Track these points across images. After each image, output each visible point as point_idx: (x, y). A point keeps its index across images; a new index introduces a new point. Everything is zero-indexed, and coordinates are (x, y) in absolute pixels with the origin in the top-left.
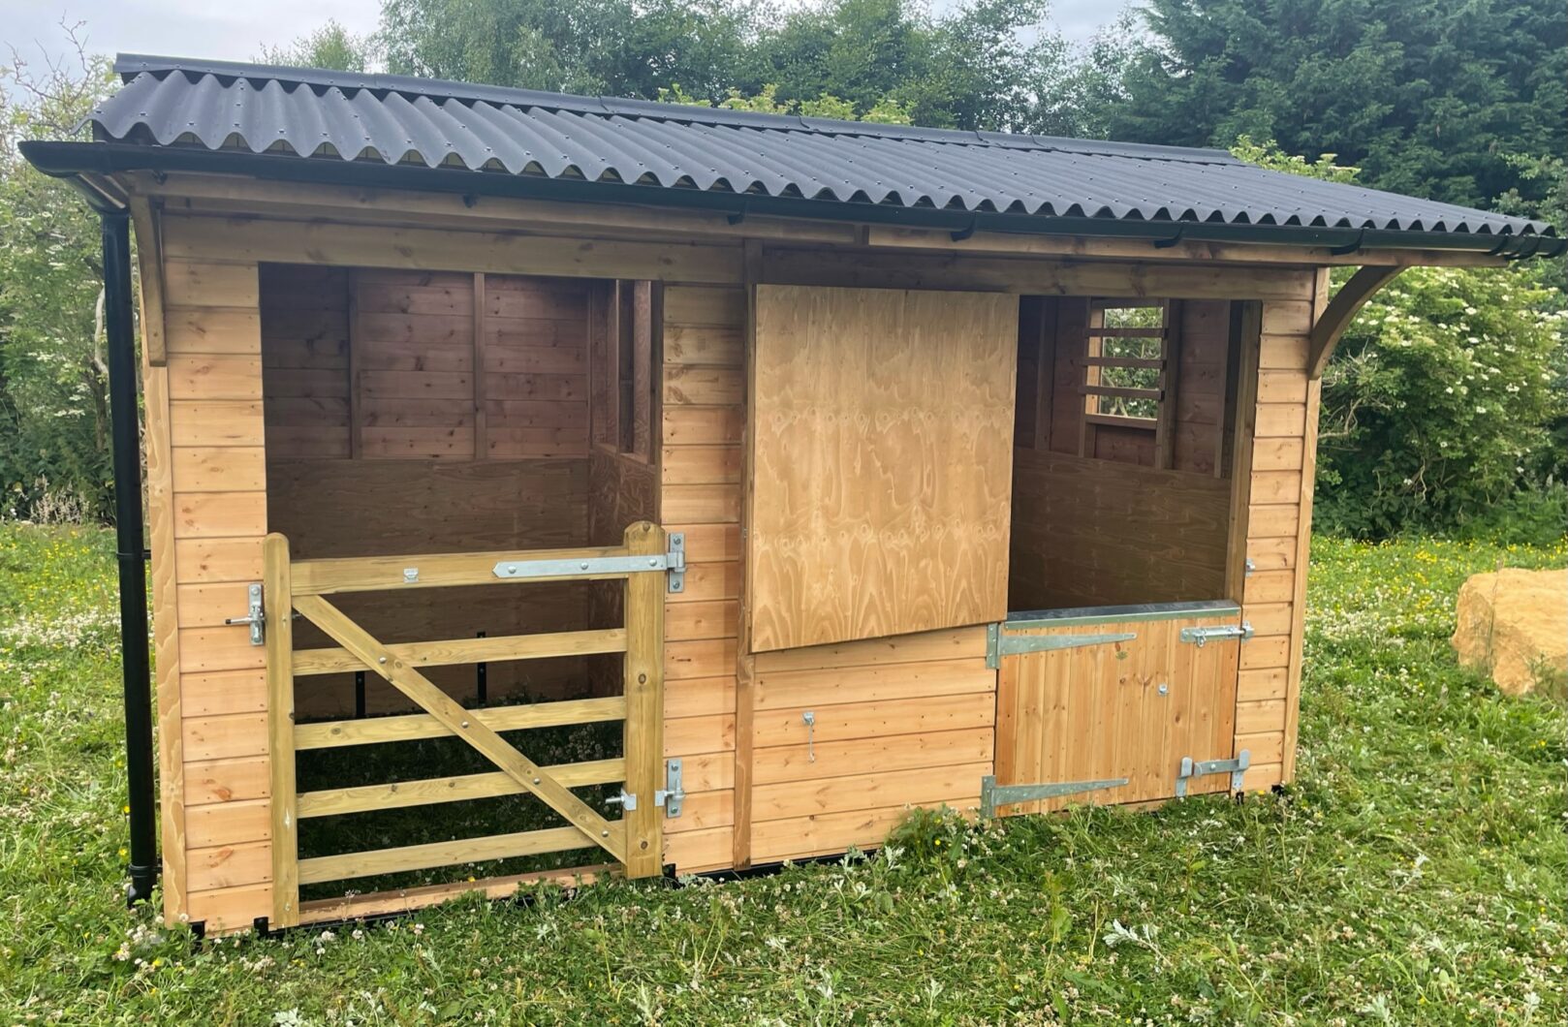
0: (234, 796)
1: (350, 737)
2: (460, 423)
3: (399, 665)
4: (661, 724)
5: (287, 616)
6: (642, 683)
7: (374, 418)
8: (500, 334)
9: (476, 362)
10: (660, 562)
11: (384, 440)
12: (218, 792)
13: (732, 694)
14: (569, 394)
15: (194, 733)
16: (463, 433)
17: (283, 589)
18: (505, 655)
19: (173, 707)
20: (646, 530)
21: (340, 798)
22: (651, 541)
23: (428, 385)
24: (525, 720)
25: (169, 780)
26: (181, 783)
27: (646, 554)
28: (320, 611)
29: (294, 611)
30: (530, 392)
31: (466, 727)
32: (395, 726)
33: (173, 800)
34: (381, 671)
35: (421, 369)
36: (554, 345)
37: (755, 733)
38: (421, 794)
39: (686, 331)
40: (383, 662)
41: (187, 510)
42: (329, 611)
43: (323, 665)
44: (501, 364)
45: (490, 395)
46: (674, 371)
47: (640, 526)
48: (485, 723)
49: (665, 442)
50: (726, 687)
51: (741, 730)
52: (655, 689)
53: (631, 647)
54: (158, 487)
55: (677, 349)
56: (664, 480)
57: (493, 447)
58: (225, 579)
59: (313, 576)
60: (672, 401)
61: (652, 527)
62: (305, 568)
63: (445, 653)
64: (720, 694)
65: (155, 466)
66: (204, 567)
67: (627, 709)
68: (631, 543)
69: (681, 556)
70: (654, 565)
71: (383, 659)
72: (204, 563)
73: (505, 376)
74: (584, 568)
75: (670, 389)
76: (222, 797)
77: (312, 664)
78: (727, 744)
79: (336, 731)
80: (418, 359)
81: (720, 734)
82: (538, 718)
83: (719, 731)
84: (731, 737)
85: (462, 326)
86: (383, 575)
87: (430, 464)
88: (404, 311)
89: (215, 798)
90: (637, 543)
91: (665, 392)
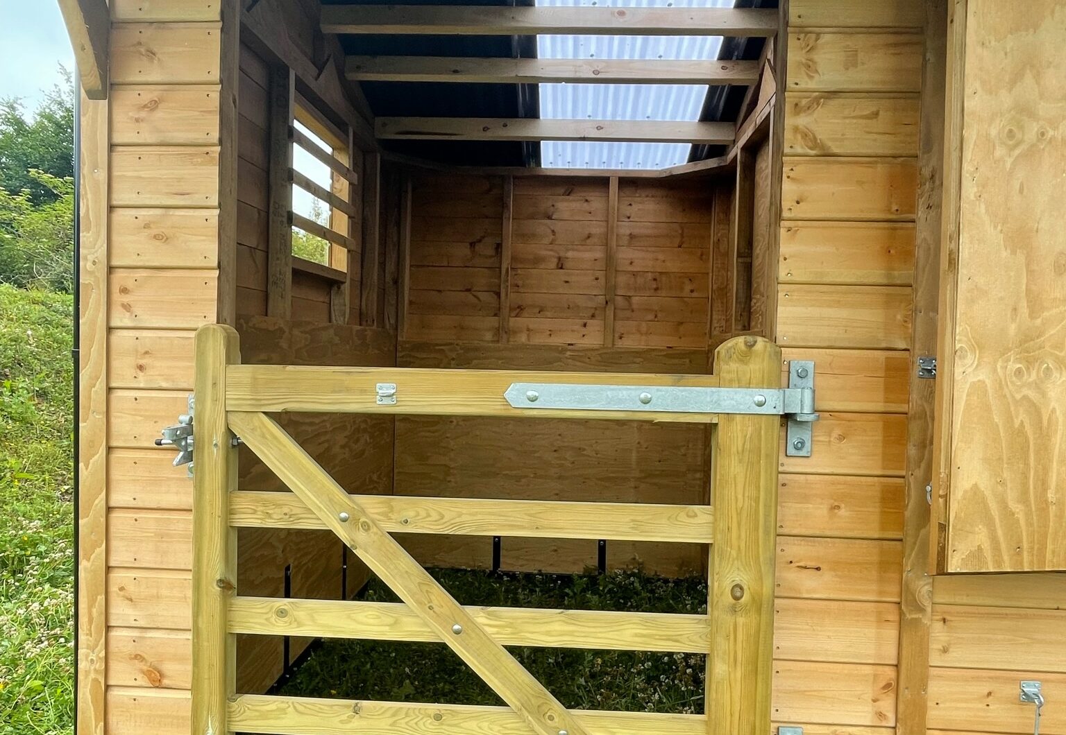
0: (166, 682)
1: (300, 625)
2: (593, 316)
3: (366, 527)
4: (768, 668)
5: (219, 437)
6: (737, 599)
7: (519, 309)
8: (632, 236)
9: (610, 261)
10: (773, 401)
11: (528, 330)
12: (147, 674)
13: (891, 633)
14: (692, 291)
15: (122, 589)
16: (594, 325)
17: (215, 400)
18: (522, 528)
19: (98, 550)
20: (750, 346)
21: (283, 711)
22: (757, 366)
23: (567, 282)
24: (548, 633)
25: (88, 647)
26: (103, 654)
27: (748, 385)
28: (263, 436)
29: (230, 434)
30: (656, 289)
31: (457, 632)
32: (360, 617)
33: (92, 675)
34: (342, 533)
35: (561, 268)
36: (680, 247)
37: (930, 704)
38: (393, 724)
39: (826, 38)
40: (344, 520)
41: (124, 291)
42: (275, 438)
43: (269, 515)
44: (631, 263)
45: (620, 292)
46: (804, 102)
47: (739, 341)
48: (489, 630)
49: (785, 214)
50: (881, 621)
51: (906, 694)
52: (759, 610)
53: (719, 536)
54: (90, 258)
55: (809, 67)
56: (783, 273)
57: (621, 338)
58: (164, 385)
59: (255, 385)
60: (799, 150)
61: (761, 343)
62: (245, 372)
63: (435, 516)
64: (871, 631)
65: (88, 230)
66: (141, 368)
67: (712, 638)
68: (724, 367)
69: (808, 395)
70: (760, 405)
71: (343, 515)
72: (142, 362)
73: (634, 274)
74: (646, 402)
75: (796, 129)
76: (152, 680)
77: (255, 512)
78: (881, 715)
79: (282, 613)
80: (559, 259)
81: (869, 696)
82: (571, 633)
83: (869, 692)
84: (887, 705)
85: (597, 229)
86: (348, 390)
87: (563, 350)
88: (550, 218)
89: (143, 681)
90: (734, 366)
91: (788, 135)
